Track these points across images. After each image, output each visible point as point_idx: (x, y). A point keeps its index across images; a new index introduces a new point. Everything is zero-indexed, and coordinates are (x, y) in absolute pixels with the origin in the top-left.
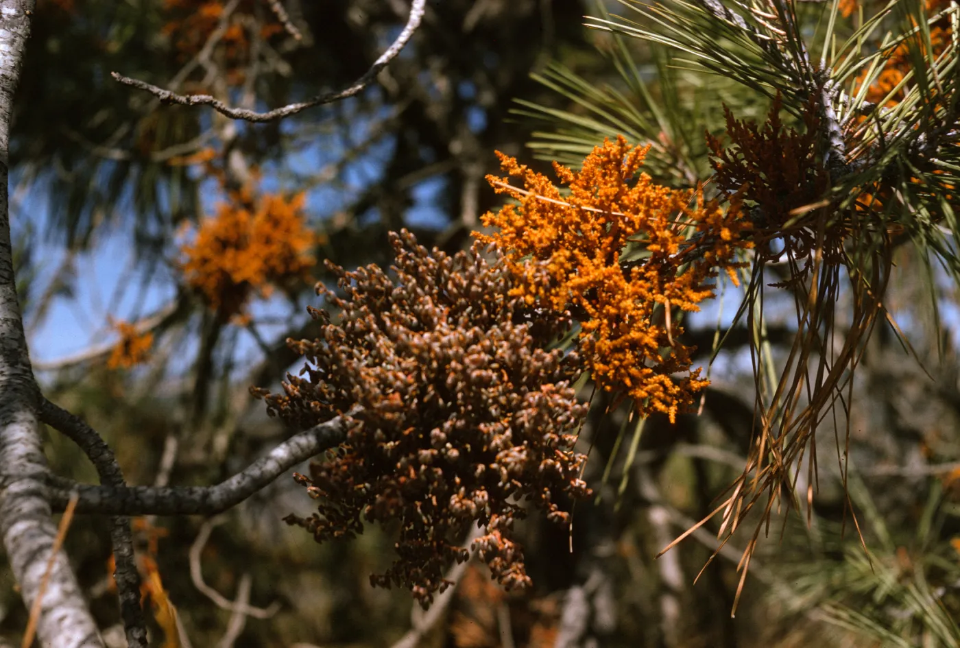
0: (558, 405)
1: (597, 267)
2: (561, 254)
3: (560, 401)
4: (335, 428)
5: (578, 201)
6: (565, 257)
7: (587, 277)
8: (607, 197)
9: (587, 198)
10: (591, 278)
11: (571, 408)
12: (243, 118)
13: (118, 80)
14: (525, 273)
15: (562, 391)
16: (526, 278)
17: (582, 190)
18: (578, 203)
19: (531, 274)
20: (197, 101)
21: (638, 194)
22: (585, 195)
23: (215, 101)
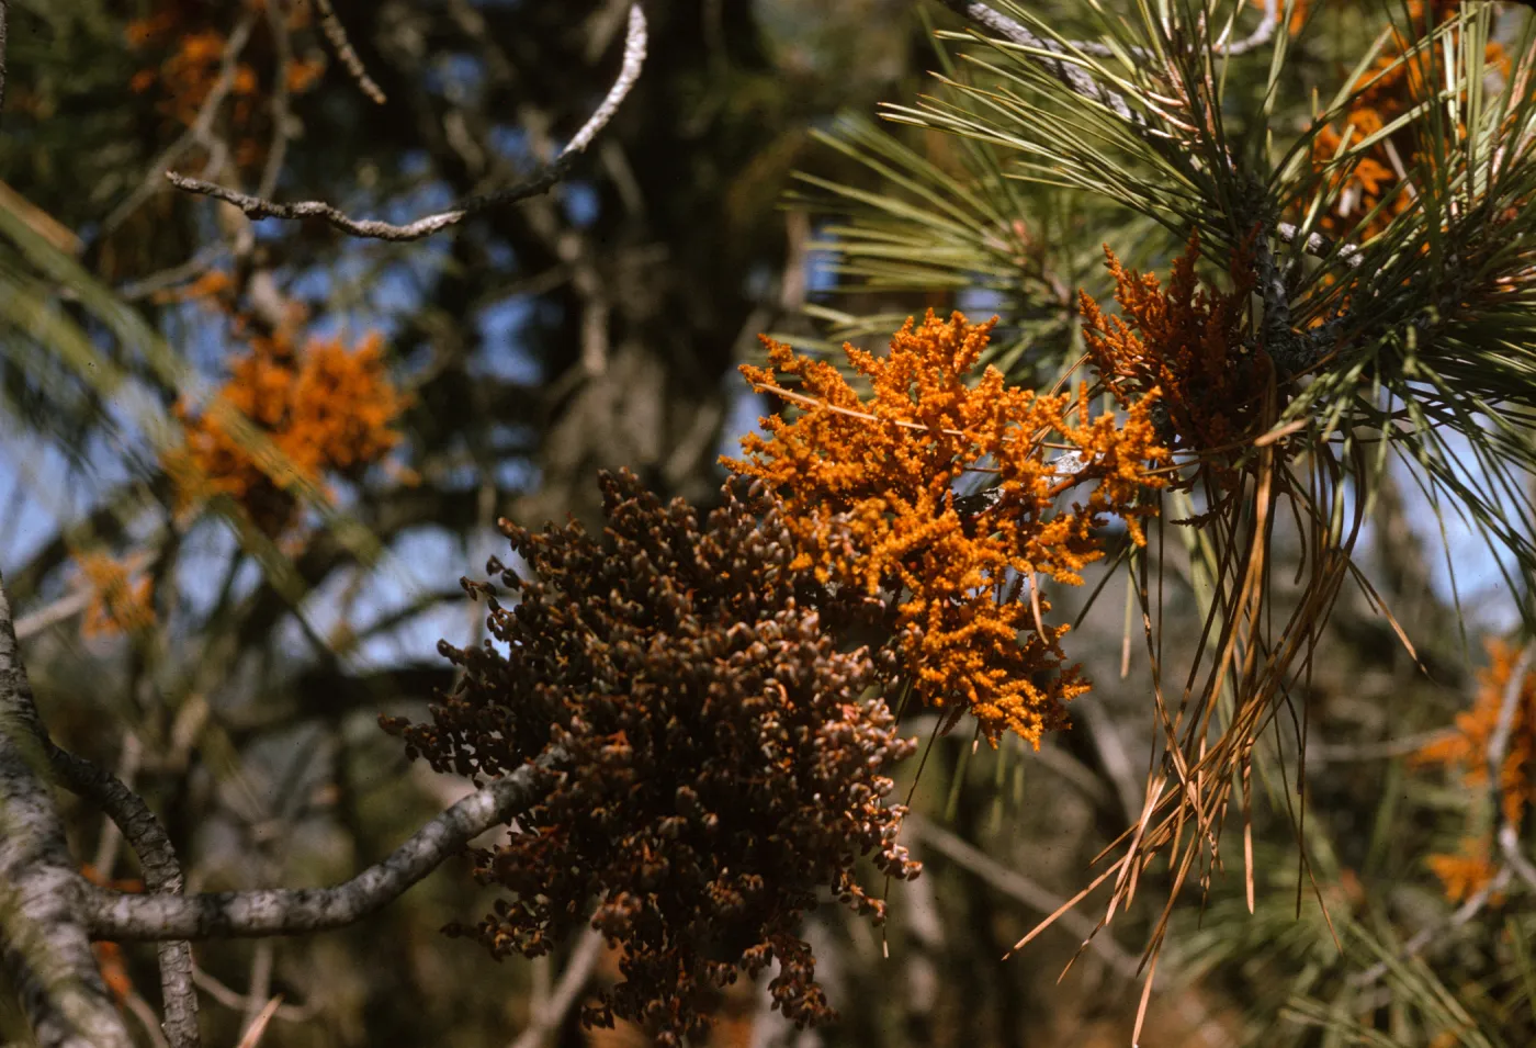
0: (870, 738)
1: (923, 520)
2: (872, 505)
3: (872, 732)
4: (522, 784)
5: (891, 413)
6: (879, 510)
7: (909, 537)
8: (935, 405)
9: (902, 405)
10: (915, 536)
11: (889, 743)
12: (373, 235)
13: (176, 183)
14: (815, 534)
15: (874, 716)
16: (817, 541)
17: (893, 394)
18: (890, 416)
19: (823, 535)
20: (302, 211)
21: (982, 401)
22: (899, 401)
23: (330, 210)
